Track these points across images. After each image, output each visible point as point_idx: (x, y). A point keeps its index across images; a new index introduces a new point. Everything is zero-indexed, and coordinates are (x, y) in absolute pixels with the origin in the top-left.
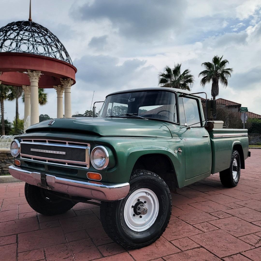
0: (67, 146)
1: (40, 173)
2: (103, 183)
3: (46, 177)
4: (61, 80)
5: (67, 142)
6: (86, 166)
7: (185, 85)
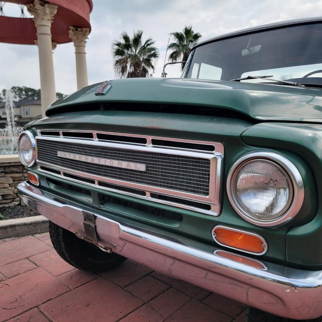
0: (149, 148)
1: (81, 210)
2: (267, 263)
3: (97, 220)
4: (72, 30)
5: (149, 138)
6: (208, 207)
7: (149, 61)
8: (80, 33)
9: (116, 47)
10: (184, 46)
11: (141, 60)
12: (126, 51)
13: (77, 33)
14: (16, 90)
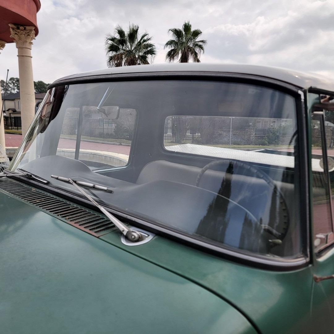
4: (12, 28)
7: (145, 58)
8: (22, 32)
9: (110, 42)
10: (182, 43)
11: (137, 56)
12: (120, 47)
13: (19, 33)
14: (14, 82)
